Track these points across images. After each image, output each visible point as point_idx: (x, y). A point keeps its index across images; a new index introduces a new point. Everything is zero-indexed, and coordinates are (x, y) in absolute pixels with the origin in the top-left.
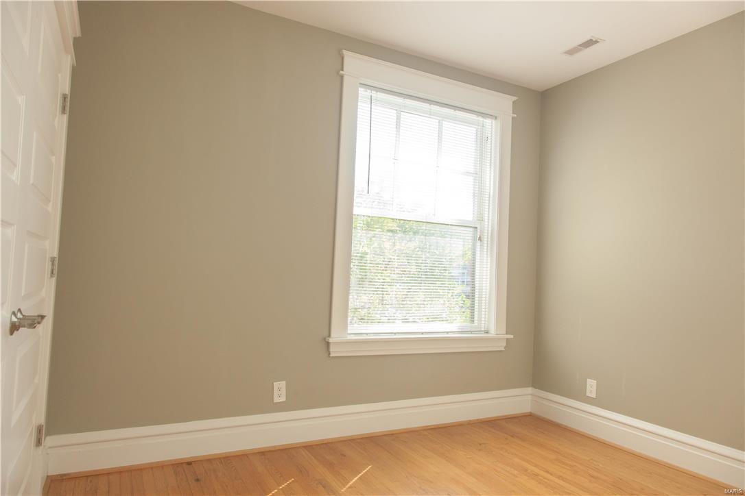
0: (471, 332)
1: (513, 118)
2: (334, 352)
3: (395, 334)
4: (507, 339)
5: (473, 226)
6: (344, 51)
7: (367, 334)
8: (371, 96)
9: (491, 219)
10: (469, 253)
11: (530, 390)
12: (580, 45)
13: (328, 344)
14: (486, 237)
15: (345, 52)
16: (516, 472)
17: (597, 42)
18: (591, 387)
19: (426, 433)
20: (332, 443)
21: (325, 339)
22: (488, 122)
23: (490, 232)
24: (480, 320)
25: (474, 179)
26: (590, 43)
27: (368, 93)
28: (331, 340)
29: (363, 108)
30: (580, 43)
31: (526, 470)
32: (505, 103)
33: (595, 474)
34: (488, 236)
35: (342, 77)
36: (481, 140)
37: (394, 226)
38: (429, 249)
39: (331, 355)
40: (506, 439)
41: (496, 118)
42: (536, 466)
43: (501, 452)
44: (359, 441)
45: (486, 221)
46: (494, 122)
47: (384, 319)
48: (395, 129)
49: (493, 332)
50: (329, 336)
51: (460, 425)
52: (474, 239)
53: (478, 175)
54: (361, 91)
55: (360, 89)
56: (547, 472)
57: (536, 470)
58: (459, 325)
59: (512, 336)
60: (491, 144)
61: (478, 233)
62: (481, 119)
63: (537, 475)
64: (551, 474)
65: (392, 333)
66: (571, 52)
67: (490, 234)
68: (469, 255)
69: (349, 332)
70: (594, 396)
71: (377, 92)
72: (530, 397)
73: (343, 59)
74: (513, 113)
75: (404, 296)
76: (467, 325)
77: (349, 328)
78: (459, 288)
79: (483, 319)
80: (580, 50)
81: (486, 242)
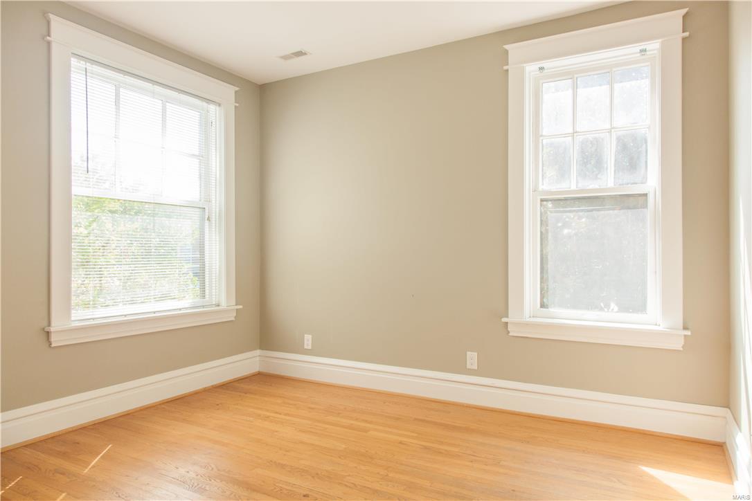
0: (203, 307)
1: (236, 107)
2: (56, 341)
3: (125, 316)
4: (237, 309)
5: (201, 206)
6: (50, 14)
7: (93, 319)
8: (86, 69)
9: (219, 199)
10: (197, 232)
11: (258, 352)
12: (293, 54)
13: (48, 333)
14: (214, 217)
15: (51, 16)
16: (251, 419)
17: (305, 54)
18: (308, 341)
19: (163, 406)
20: (60, 435)
21: (44, 329)
22: (212, 107)
23: (218, 212)
24: (211, 295)
25: (200, 162)
26: (299, 54)
27: (82, 64)
28: (52, 329)
29: (77, 80)
30: (293, 51)
31: (259, 415)
32: (228, 92)
33: (313, 406)
34: (216, 216)
35: (49, 43)
36: (205, 125)
37: (116, 206)
38: (154, 229)
39: (53, 345)
40: (240, 396)
41: (220, 105)
42: (267, 411)
43: (237, 407)
44: (91, 427)
45: (213, 202)
46: (218, 108)
47: (110, 303)
48: (114, 107)
49: (224, 305)
50: (49, 325)
51: (196, 393)
52: (202, 220)
53: (203, 158)
54: (74, 61)
55: (72, 59)
56: (277, 413)
57: (268, 414)
58: (191, 301)
59: (241, 307)
60: (216, 129)
61: (207, 214)
62: (205, 104)
63: (268, 417)
64: (280, 414)
65: (122, 315)
66: (286, 58)
67: (217, 215)
68: (197, 235)
69: (73, 319)
70: (310, 347)
71: (92, 64)
72: (258, 359)
73: (49, 23)
74: (236, 102)
75: (126, 278)
76: (198, 301)
77: (72, 315)
78: (187, 267)
79: (214, 293)
80: (293, 58)
81: (214, 222)
